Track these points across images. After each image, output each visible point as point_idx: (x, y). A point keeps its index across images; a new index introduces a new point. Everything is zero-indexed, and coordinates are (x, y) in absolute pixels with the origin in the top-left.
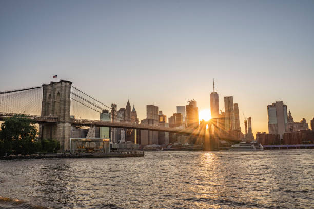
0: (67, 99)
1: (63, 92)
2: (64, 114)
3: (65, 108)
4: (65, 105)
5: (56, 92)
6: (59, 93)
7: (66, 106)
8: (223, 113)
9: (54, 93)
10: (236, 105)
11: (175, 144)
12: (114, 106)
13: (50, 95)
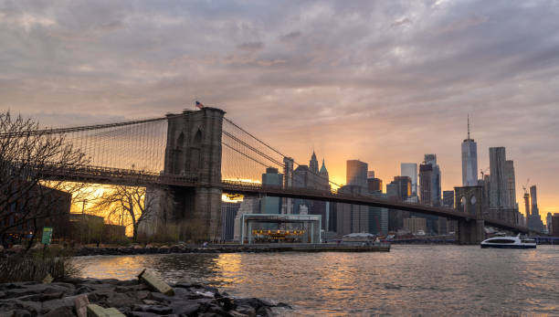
0: (216, 143)
1: (208, 131)
2: (210, 171)
3: (211, 159)
4: (211, 153)
5: (194, 131)
6: (199, 132)
7: (214, 156)
8: (487, 176)
9: (190, 131)
10: (511, 162)
11: (401, 233)
12: (288, 161)
13: (182, 135)
